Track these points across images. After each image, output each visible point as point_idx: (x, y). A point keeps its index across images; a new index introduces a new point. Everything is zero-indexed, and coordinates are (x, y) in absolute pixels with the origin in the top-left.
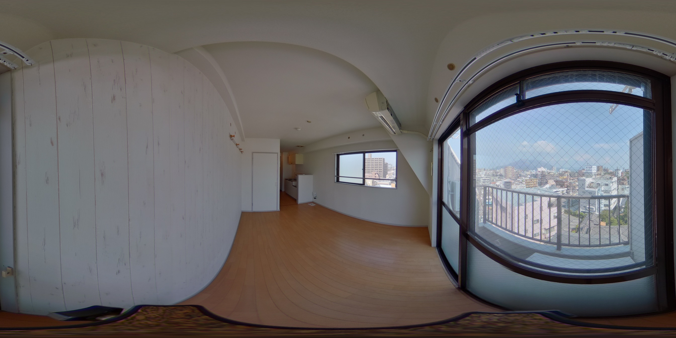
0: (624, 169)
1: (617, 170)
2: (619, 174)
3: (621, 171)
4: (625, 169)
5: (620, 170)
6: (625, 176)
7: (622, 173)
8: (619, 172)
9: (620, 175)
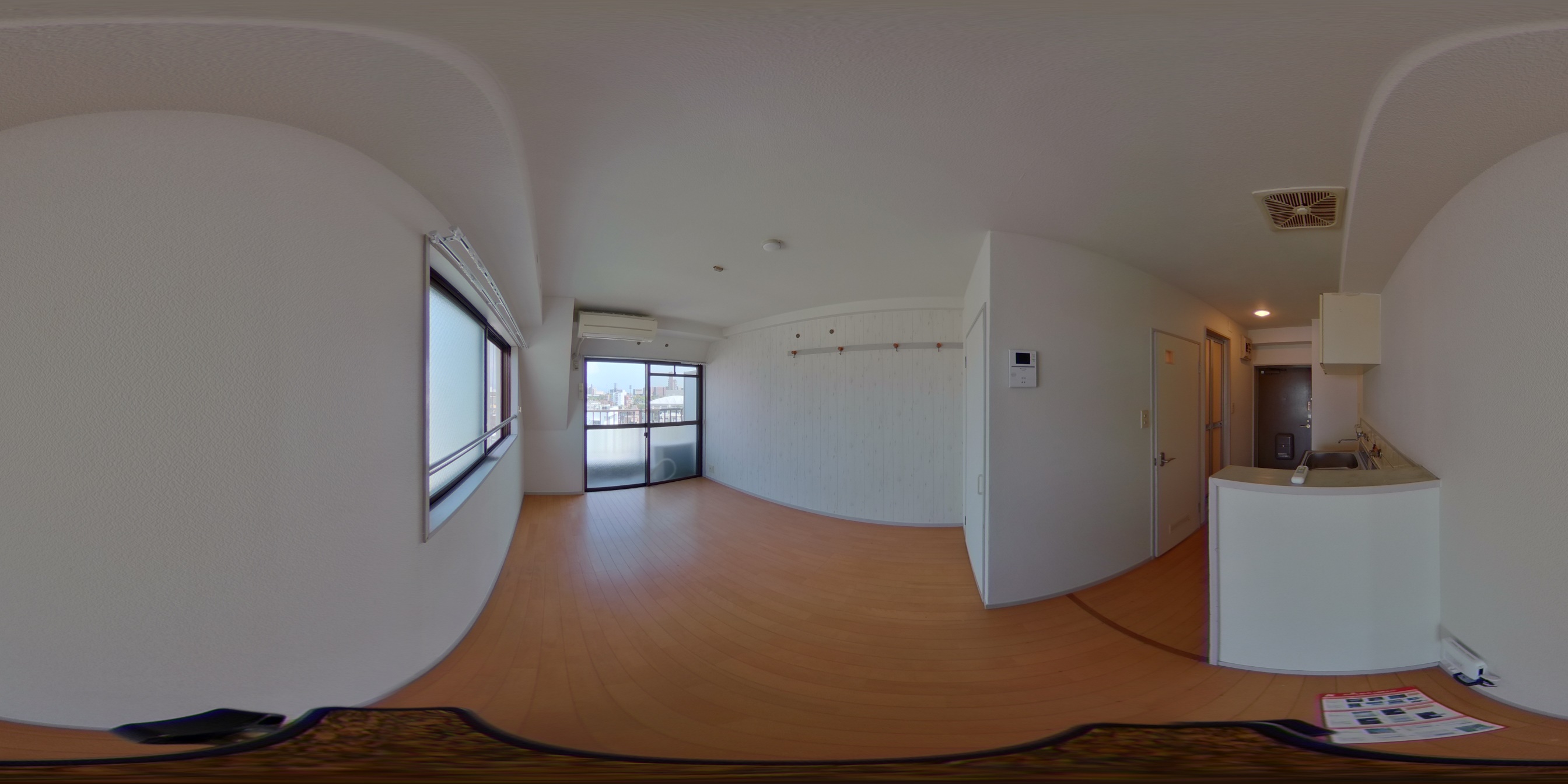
0: (630, 388)
1: (615, 390)
2: (618, 401)
3: (624, 393)
4: (634, 390)
5: (621, 391)
6: (634, 404)
7: (626, 398)
8: (620, 396)
9: (622, 402)
